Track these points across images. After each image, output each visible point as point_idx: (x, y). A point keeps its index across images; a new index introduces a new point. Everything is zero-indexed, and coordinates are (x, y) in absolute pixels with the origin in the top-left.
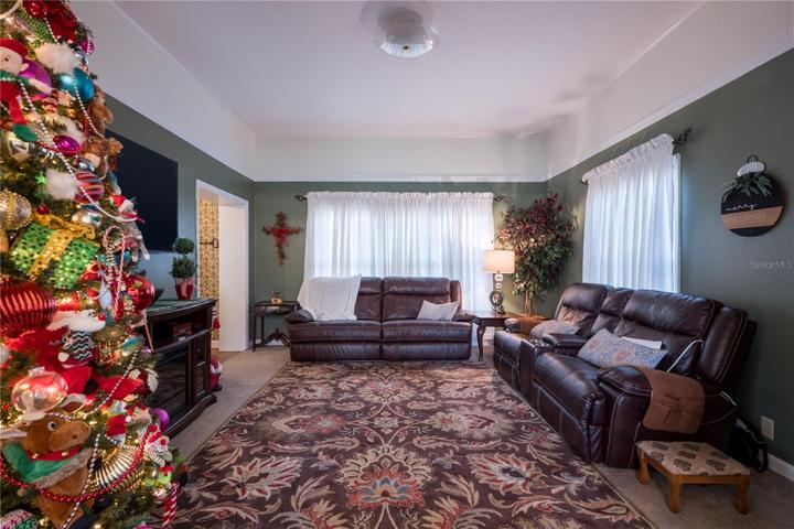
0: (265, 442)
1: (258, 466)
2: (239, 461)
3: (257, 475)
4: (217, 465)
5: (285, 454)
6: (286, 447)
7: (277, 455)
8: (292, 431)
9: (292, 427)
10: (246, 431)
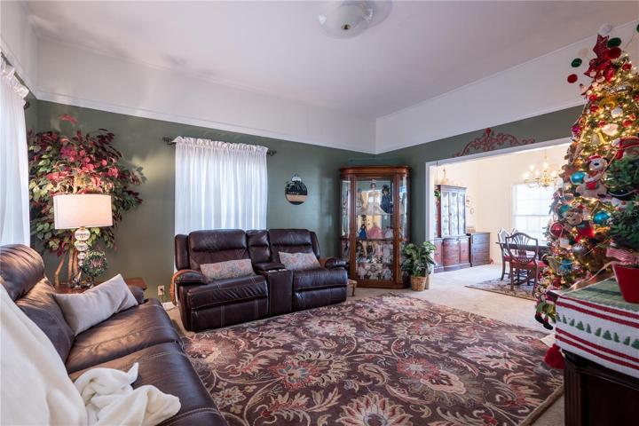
0: (481, 377)
1: (492, 363)
2: (507, 372)
3: (494, 359)
4: (525, 377)
5: (469, 361)
6: (465, 365)
7: (476, 363)
8: (450, 375)
9: (447, 378)
10: (498, 397)
